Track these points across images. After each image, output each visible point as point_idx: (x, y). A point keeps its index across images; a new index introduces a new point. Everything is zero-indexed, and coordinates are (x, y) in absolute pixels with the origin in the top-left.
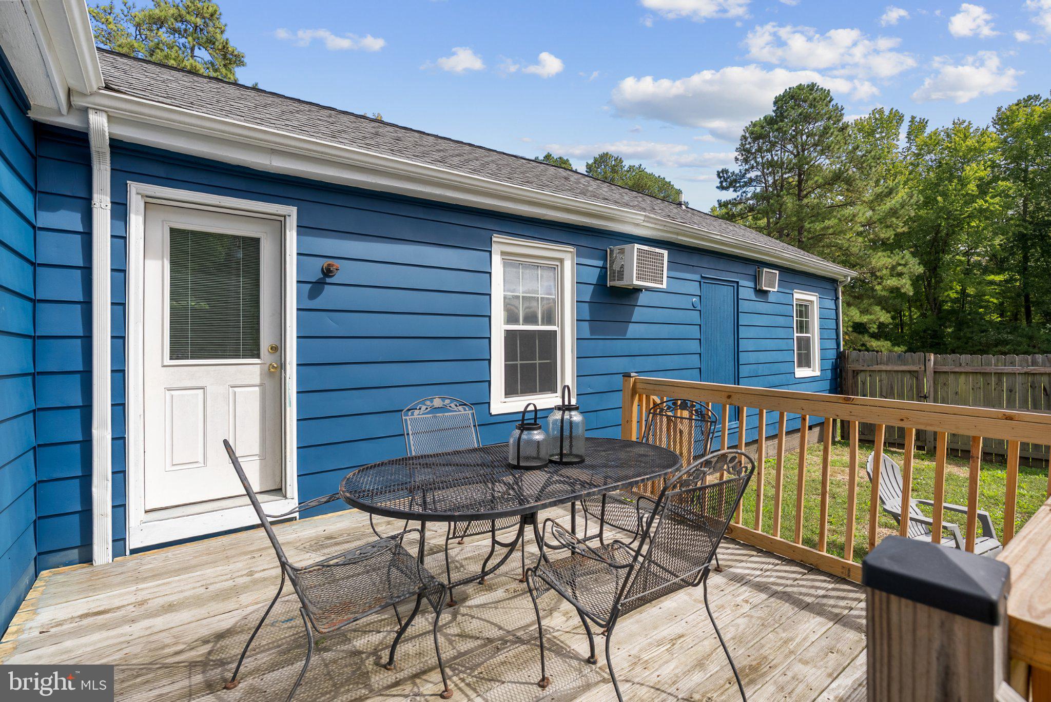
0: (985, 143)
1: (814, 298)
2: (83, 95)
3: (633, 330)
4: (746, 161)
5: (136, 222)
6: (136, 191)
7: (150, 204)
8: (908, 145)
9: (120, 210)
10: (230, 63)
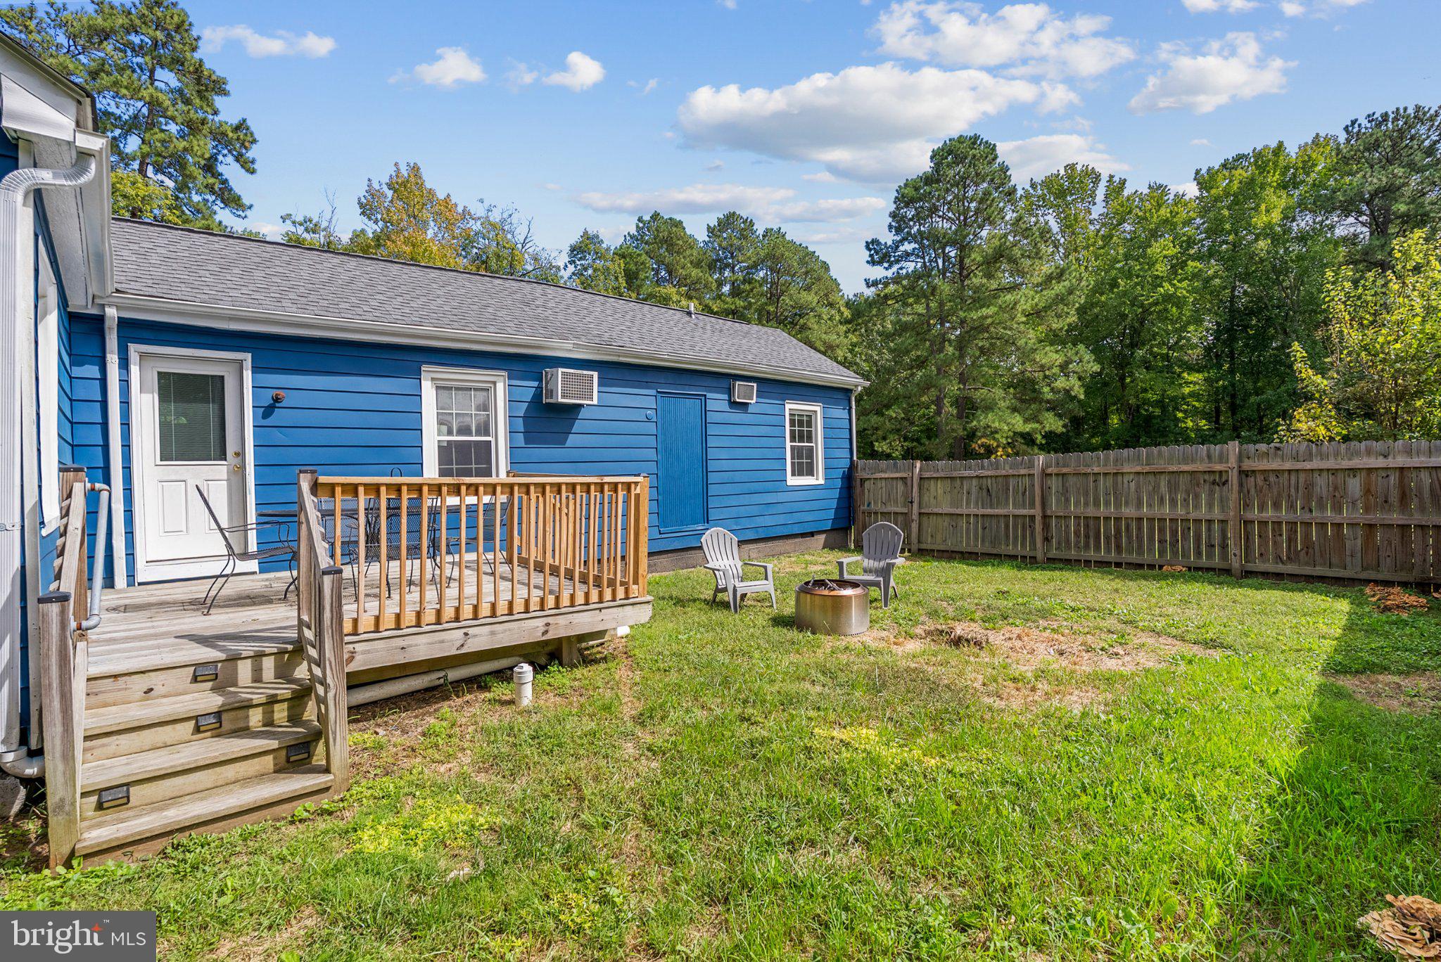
0: (1177, 213)
1: (818, 409)
2: (102, 298)
3: (572, 440)
4: (898, 230)
5: (134, 370)
6: (134, 349)
7: (143, 356)
8: (1105, 210)
9: (124, 364)
10: (207, 90)
